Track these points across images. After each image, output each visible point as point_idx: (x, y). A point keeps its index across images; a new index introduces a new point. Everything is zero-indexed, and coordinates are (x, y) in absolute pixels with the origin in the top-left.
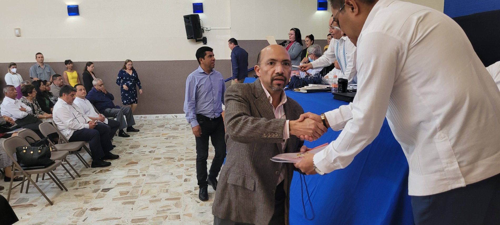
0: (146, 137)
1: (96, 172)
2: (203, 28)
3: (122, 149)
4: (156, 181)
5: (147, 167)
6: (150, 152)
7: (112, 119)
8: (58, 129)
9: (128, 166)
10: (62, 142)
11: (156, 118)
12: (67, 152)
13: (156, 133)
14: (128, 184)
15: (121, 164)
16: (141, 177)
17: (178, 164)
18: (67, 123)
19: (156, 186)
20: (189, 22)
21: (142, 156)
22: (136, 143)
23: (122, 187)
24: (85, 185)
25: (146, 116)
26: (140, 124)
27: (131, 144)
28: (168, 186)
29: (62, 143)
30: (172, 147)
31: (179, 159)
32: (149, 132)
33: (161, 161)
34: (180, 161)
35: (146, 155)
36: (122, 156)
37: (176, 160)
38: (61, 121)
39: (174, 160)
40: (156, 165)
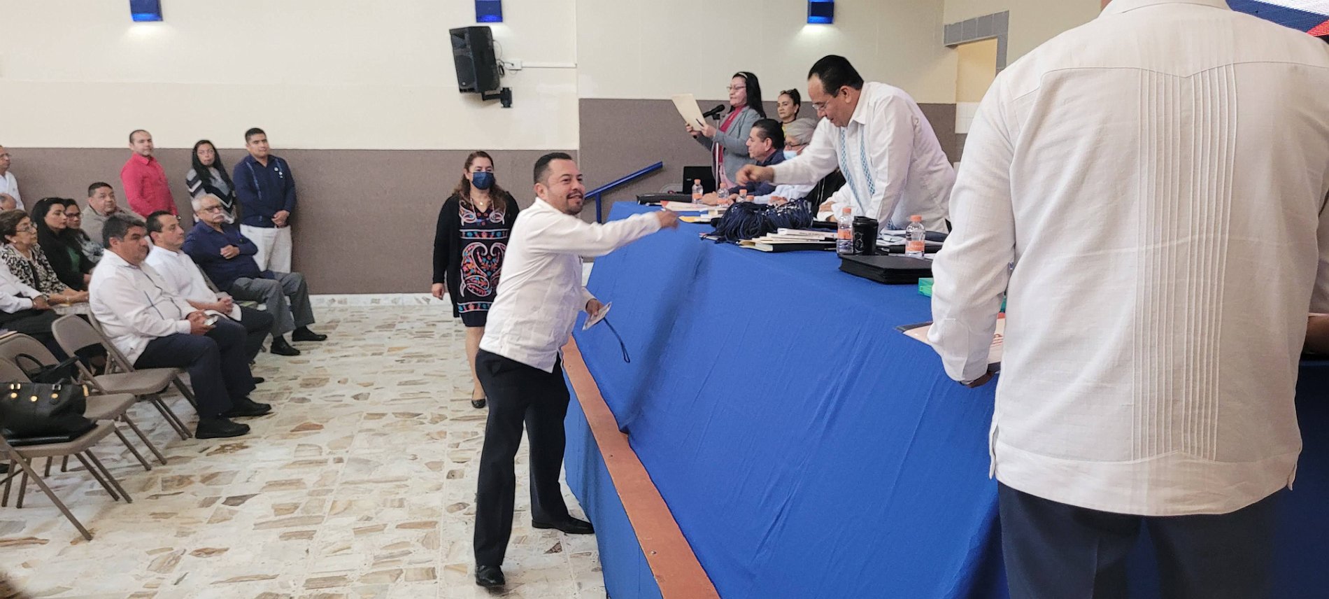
0: (345, 356)
1: (208, 451)
2: (502, 64)
3: (280, 389)
4: (371, 477)
5: (347, 437)
6: (356, 397)
7: (251, 307)
8: (105, 335)
9: (295, 435)
10: (116, 371)
11: (373, 304)
12: (129, 396)
13: (371, 346)
14: (297, 483)
15: (277, 430)
16: (332, 466)
17: (430, 431)
18: (129, 317)
19: (372, 490)
20: (464, 46)
21: (335, 407)
22: (317, 372)
23: (279, 493)
24: (178, 485)
25: (346, 299)
26: (328, 321)
27: (305, 374)
28: (402, 491)
29: (116, 373)
30: (415, 383)
31: (434, 417)
32: (353, 343)
33: (384, 421)
34: (437, 422)
35: (346, 405)
37: (425, 421)
38: (111, 313)
39: (421, 420)
40: (372, 433)
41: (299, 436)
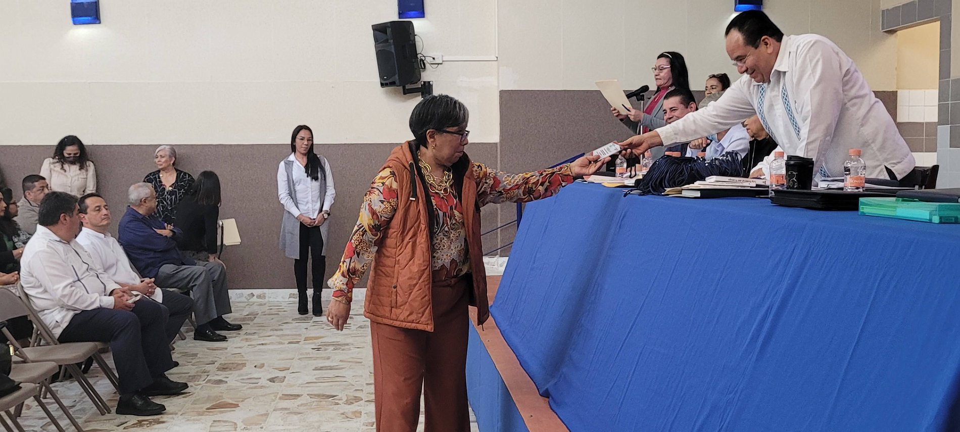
0: (262, 344)
1: (125, 425)
2: (423, 58)
3: (197, 372)
5: (262, 415)
6: (272, 380)
9: (211, 412)
11: (291, 299)
13: (288, 335)
15: (194, 408)
17: (346, 411)
20: (386, 41)
21: (250, 388)
22: (235, 357)
25: (265, 293)
27: (222, 358)
29: (41, 345)
30: (331, 368)
31: (349, 398)
32: (271, 333)
33: (299, 401)
34: (353, 403)
35: (262, 387)
36: (196, 389)
37: (340, 402)
38: (41, 286)
39: (336, 401)
40: (286, 412)
41: (215, 413)
